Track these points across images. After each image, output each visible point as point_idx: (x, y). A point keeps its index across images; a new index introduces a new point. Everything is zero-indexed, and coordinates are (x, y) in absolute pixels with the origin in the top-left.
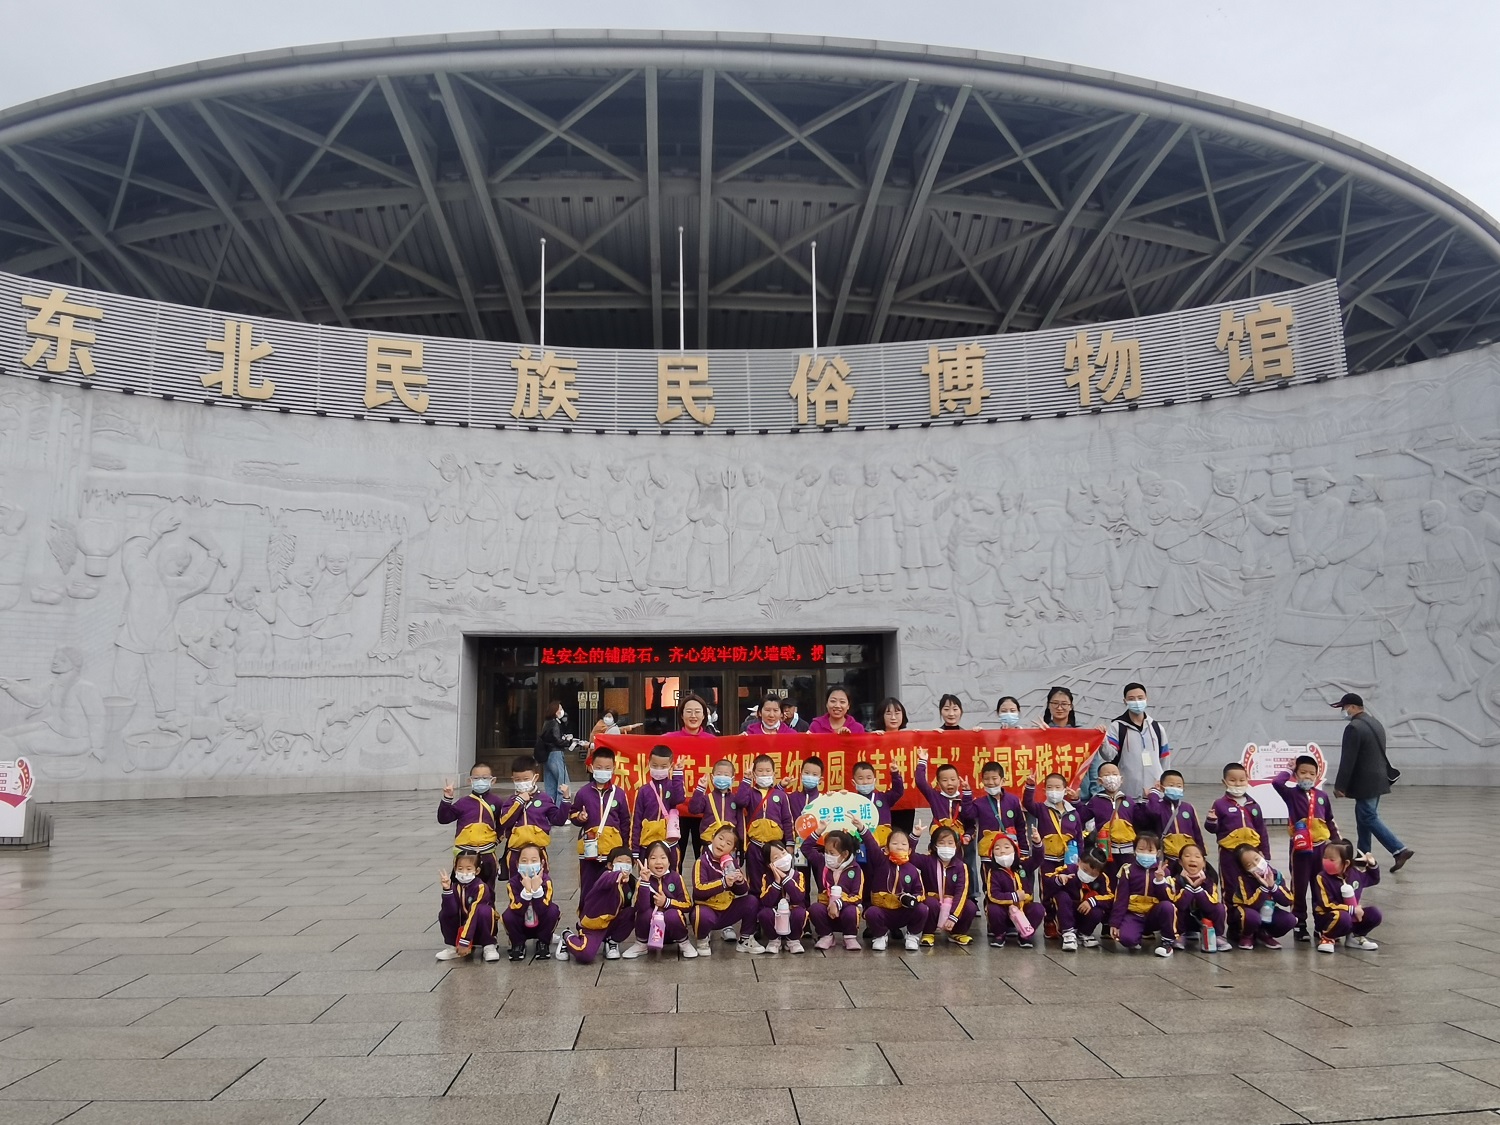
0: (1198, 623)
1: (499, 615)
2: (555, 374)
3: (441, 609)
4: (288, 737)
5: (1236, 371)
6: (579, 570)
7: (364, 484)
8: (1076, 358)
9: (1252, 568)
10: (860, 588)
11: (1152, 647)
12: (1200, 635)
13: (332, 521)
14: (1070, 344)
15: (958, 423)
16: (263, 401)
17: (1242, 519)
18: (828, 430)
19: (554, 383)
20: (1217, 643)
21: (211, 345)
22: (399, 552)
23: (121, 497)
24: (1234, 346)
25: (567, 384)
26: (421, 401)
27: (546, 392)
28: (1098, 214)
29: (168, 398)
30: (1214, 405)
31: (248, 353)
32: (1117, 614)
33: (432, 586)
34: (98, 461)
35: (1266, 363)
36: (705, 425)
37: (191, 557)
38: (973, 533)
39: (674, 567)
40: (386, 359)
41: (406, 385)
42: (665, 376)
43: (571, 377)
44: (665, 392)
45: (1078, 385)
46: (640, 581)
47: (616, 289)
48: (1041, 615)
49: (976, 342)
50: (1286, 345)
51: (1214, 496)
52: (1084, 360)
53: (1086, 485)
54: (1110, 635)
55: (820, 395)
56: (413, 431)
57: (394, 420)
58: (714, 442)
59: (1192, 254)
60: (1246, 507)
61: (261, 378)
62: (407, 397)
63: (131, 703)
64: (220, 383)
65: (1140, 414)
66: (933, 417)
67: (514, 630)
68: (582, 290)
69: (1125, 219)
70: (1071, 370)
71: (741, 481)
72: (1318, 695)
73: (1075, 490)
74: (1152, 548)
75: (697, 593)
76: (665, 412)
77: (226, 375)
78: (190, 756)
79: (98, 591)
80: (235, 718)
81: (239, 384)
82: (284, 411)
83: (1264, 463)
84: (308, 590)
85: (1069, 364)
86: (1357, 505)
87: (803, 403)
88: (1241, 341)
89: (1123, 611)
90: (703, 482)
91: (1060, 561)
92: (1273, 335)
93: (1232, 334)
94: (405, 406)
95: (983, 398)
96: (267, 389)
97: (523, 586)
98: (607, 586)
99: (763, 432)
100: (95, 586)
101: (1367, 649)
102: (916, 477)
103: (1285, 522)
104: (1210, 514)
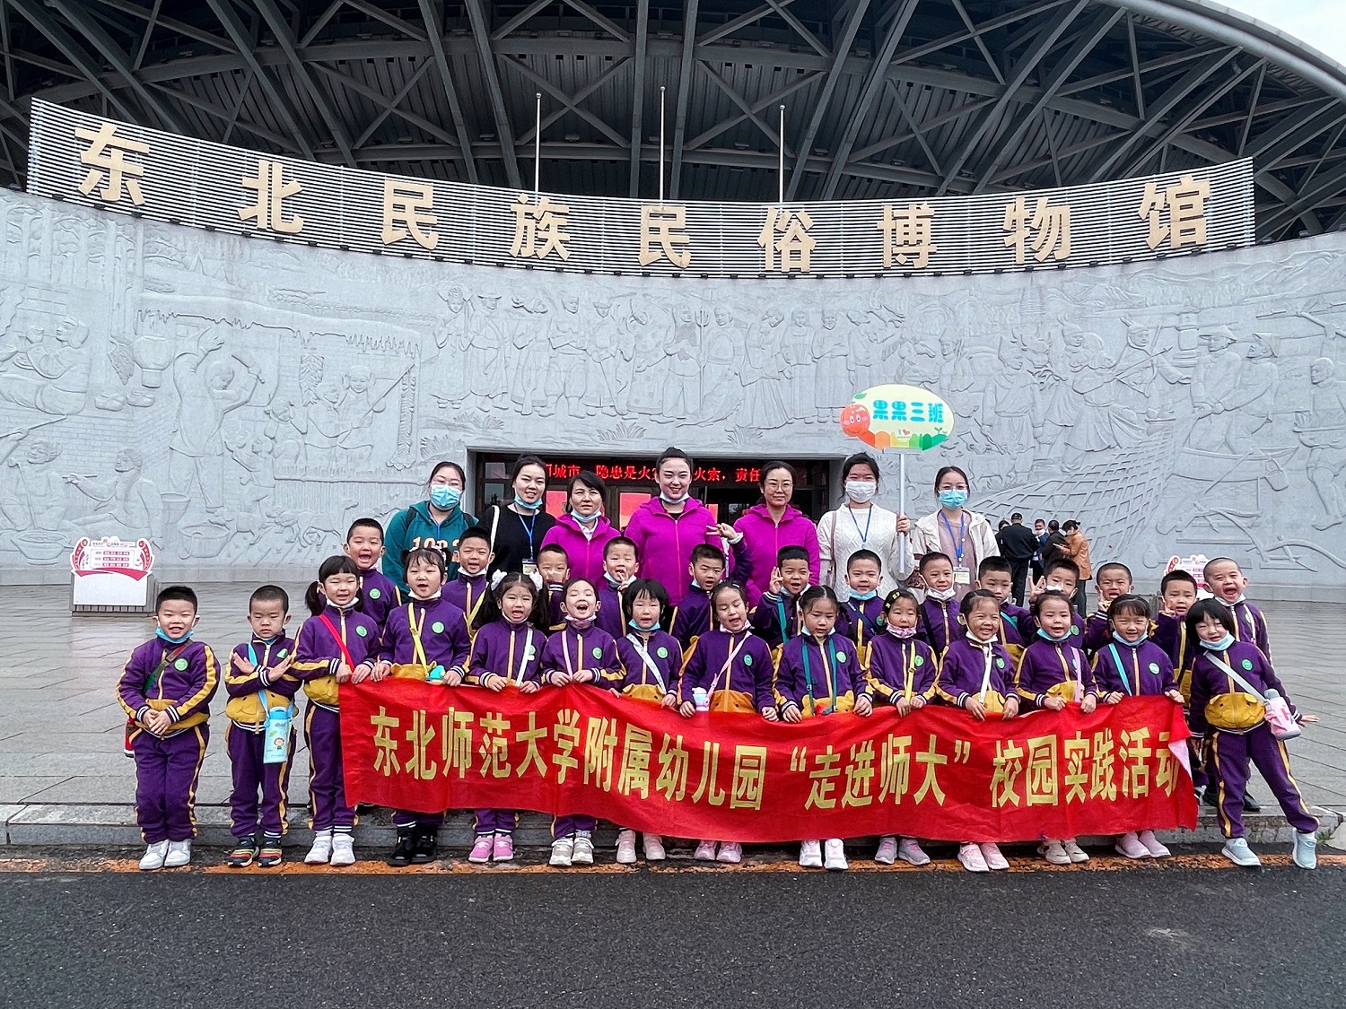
0: (1107, 458)
1: (498, 433)
2: (548, 219)
3: (448, 426)
4: (319, 532)
5: (1155, 238)
6: (568, 396)
7: (381, 313)
8: (1014, 221)
9: (1157, 412)
10: (816, 419)
11: (1067, 477)
12: (1107, 468)
13: (354, 345)
14: (1009, 208)
15: (907, 276)
16: (293, 235)
17: (1150, 370)
18: (792, 277)
19: (548, 227)
20: (1121, 475)
21: (247, 182)
22: (412, 375)
23: (172, 318)
24: (1155, 215)
25: (560, 227)
26: (431, 240)
27: (541, 235)
28: (1034, 90)
29: (210, 229)
30: (1135, 268)
31: (280, 191)
32: (1037, 447)
33: (441, 405)
34: (150, 284)
35: (1182, 231)
36: (684, 269)
37: (233, 372)
38: (917, 374)
39: (651, 395)
40: (401, 200)
41: (418, 224)
42: (646, 222)
43: (563, 221)
44: (646, 238)
45: (1014, 245)
46: (622, 407)
47: (599, 142)
48: (971, 447)
49: (926, 202)
50: (1202, 216)
51: (1128, 347)
52: (1021, 223)
53: (1017, 335)
54: (1030, 467)
55: (785, 245)
56: (425, 266)
57: (408, 256)
58: (690, 283)
59: (1115, 130)
60: (1155, 359)
61: (291, 213)
62: (419, 235)
63: (186, 499)
64: (256, 217)
65: (1068, 273)
66: (886, 269)
67: (511, 446)
68: (568, 141)
69: (1058, 95)
70: (1010, 232)
71: (713, 319)
72: (1206, 522)
73: (1007, 338)
74: (1071, 393)
75: (671, 419)
76: (646, 256)
77: (260, 210)
78: (237, 547)
79: (154, 400)
80: (274, 515)
81: (272, 218)
82: (312, 245)
83: (1173, 321)
84: (334, 407)
85: (1007, 226)
86: (1253, 360)
87: (770, 252)
88: (1161, 211)
89: (1042, 446)
90: (678, 320)
91: (990, 401)
92: (1190, 206)
93: (1153, 204)
94: (418, 244)
95: (930, 253)
96: (297, 224)
97: (519, 408)
98: (592, 410)
99: (734, 277)
100: (151, 396)
101: (1253, 484)
102: (869, 322)
103: (1189, 373)
104: (1123, 364)
